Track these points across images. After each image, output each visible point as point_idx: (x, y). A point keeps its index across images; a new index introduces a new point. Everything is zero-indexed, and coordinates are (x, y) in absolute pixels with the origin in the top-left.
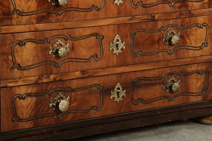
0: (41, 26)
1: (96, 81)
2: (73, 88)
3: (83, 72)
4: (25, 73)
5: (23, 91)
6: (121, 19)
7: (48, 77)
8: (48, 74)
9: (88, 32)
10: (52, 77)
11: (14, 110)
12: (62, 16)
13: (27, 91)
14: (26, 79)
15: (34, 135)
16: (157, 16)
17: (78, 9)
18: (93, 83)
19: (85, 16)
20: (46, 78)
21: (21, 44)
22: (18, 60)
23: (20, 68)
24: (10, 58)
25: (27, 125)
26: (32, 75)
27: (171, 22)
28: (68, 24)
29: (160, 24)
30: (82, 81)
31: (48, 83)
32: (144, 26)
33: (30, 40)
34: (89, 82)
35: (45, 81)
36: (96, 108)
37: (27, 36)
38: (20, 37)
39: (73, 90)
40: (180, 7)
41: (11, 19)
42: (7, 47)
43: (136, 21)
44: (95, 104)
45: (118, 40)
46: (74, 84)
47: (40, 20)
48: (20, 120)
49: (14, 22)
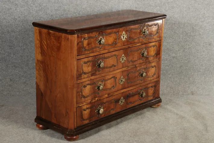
0: (93, 77)
1: (114, 98)
2: (104, 102)
3: (108, 94)
4: (86, 99)
5: (85, 107)
6: (123, 69)
7: (95, 99)
9: (111, 76)
10: (96, 99)
11: (82, 116)
12: (101, 71)
13: (87, 107)
14: (87, 101)
15: (89, 126)
16: (137, 65)
17: (107, 68)
18: (112, 99)
19: (110, 70)
20: (94, 100)
21: (85, 87)
22: (84, 94)
23: (84, 97)
24: (81, 93)
25: (86, 122)
26: (89, 100)
27: (142, 67)
28: (103, 75)
29: (138, 68)
30: (108, 98)
31: (95, 102)
32: (132, 70)
33: (88, 84)
34: (111, 98)
35: (94, 101)
36: (113, 109)
37: (87, 83)
38: (84, 84)
39: (104, 103)
40: (146, 60)
41: (81, 76)
42: (80, 89)
43: (129, 69)
44: (113, 107)
45: (122, 78)
46: (105, 101)
47: (92, 75)
48: (84, 120)
49: (83, 77)
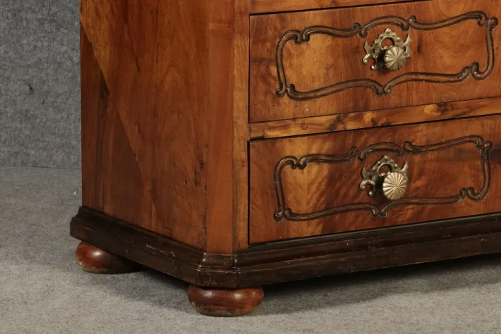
1: (474, 128)
2: (417, 143)
3: (442, 106)
4: (307, 106)
5: (299, 149)
7: (359, 118)
8: (360, 111)
9: (459, 9)
10: (368, 116)
11: (279, 193)
13: (309, 148)
14: (307, 120)
15: (323, 253)
18: (467, 133)
20: (354, 119)
21: (300, 37)
22: (292, 77)
23: (295, 95)
24: (274, 70)
25: (308, 229)
26: (322, 113)
30: (438, 129)
31: (357, 132)
33: (318, 29)
34: (459, 130)
35: (351, 126)
36: (472, 194)
37: (314, 18)
38: (296, 23)
39: (417, 150)
42: (268, 44)
44: (469, 183)
46: (421, 136)
48: (293, 216)
